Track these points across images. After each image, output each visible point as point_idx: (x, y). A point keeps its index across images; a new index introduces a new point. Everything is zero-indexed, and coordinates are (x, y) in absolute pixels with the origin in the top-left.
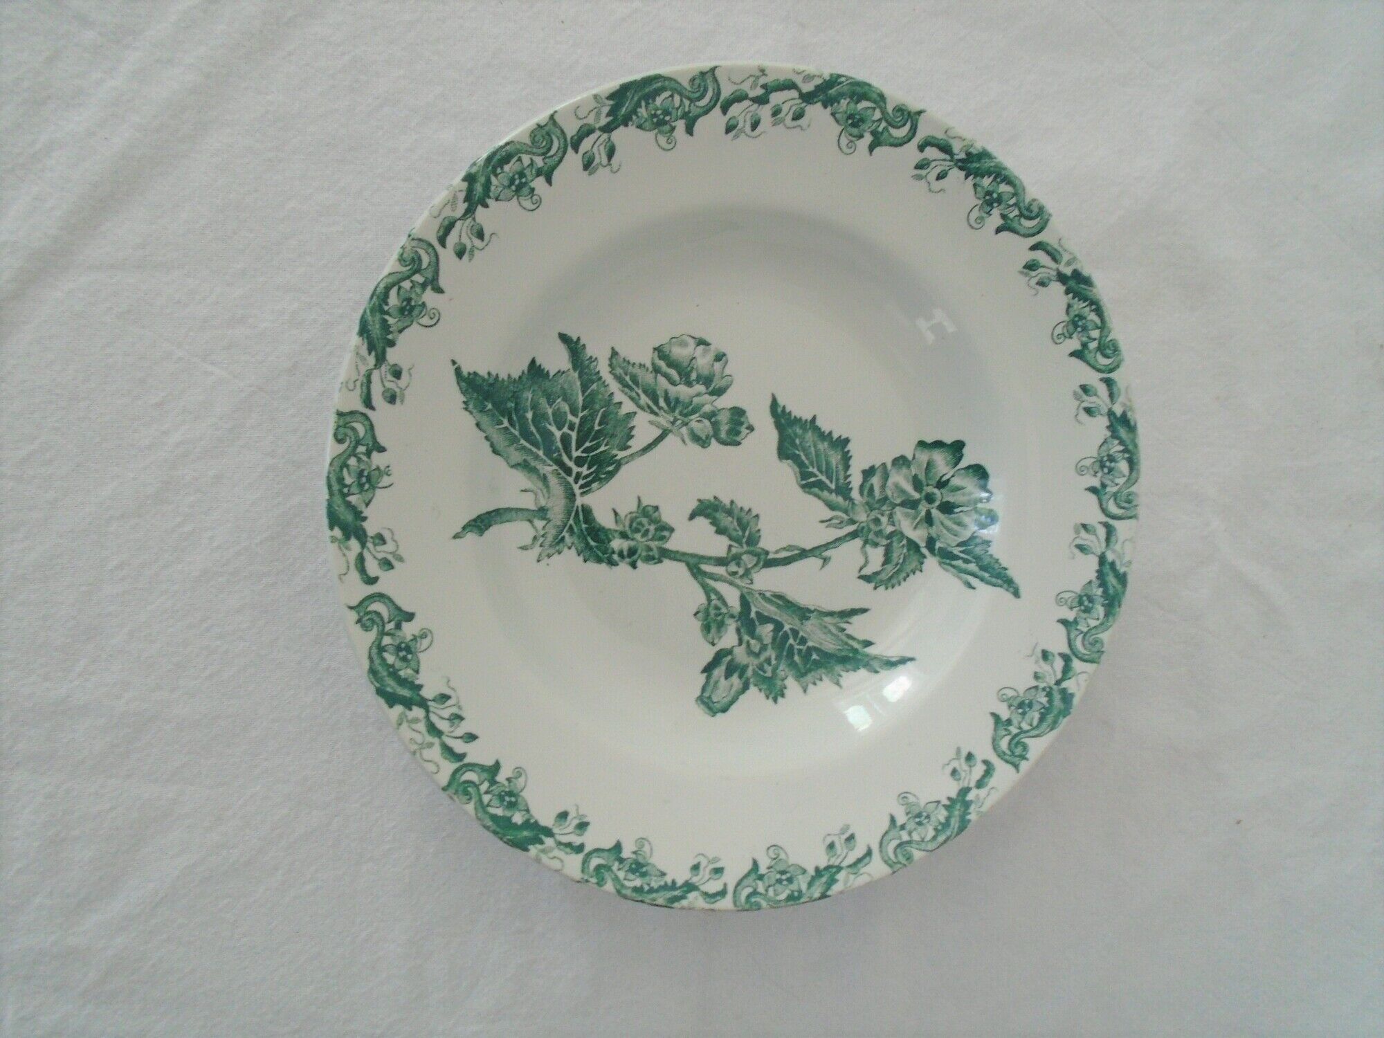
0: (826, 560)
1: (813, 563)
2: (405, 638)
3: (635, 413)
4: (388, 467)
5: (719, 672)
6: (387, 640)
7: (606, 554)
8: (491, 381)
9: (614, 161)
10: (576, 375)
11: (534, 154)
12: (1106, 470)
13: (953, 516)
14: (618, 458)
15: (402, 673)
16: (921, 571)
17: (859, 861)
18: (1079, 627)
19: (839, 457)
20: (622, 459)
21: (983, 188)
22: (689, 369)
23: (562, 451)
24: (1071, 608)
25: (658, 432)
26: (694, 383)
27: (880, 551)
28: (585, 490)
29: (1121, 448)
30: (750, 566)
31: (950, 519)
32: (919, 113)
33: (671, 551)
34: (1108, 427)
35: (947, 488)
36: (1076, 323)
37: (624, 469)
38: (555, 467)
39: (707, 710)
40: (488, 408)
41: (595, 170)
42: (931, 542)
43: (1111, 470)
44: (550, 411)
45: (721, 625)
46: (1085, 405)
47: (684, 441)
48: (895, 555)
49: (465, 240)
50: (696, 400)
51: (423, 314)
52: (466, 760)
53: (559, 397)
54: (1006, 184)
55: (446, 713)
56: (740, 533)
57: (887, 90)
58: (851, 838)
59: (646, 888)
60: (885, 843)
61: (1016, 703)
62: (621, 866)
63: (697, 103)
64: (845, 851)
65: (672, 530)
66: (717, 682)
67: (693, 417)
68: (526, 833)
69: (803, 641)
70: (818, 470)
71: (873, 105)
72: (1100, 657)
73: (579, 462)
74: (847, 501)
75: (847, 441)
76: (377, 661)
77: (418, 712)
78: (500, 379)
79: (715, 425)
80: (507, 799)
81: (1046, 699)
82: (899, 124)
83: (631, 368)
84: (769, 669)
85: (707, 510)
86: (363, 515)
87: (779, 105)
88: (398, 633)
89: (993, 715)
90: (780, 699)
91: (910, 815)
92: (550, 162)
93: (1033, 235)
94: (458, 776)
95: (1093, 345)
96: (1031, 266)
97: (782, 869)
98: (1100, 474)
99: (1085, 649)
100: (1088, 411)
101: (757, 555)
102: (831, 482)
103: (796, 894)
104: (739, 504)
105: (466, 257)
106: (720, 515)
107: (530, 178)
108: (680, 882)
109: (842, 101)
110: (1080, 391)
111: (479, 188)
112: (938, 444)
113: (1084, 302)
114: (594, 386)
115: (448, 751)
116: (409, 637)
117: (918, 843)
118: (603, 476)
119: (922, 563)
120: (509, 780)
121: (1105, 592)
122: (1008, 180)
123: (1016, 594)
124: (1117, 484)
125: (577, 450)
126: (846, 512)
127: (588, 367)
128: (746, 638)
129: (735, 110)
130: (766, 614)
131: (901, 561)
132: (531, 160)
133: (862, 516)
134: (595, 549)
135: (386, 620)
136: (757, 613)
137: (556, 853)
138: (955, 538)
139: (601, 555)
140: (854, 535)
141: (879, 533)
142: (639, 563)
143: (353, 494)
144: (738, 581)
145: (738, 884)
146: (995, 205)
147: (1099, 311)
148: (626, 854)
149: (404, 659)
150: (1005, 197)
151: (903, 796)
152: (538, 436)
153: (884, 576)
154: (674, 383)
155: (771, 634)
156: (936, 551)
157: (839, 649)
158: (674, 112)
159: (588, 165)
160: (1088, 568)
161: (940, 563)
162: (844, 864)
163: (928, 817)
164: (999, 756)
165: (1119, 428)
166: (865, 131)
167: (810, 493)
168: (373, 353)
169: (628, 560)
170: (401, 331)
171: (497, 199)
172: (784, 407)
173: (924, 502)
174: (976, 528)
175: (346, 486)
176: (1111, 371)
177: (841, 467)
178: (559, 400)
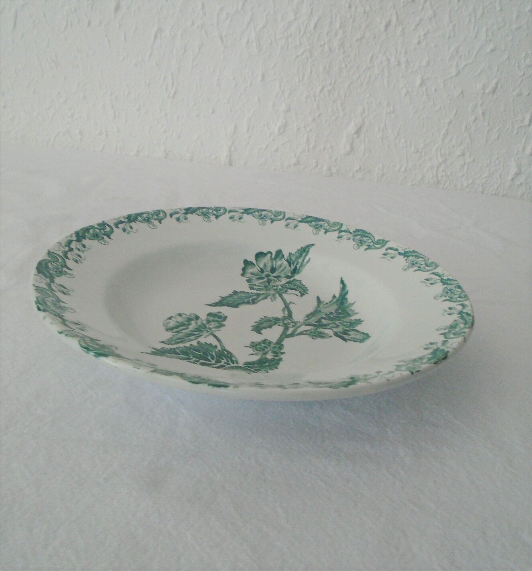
0: (291, 303)
1: (292, 306)
3: (198, 341)
5: (346, 337)
9: (68, 289)
12: (265, 217)
13: (277, 268)
16: (301, 281)
17: (437, 275)
18: (328, 229)
19: (242, 294)
20: (221, 349)
21: (142, 220)
22: (181, 323)
24: (320, 230)
25: (211, 336)
26: (190, 323)
27: (290, 290)
28: (235, 363)
29: (257, 213)
30: (290, 321)
31: (278, 269)
32: (104, 222)
33: (277, 341)
34: (248, 215)
35: (264, 269)
36: (205, 215)
37: (228, 348)
39: (367, 339)
41: (68, 293)
42: (288, 277)
45: (321, 333)
46: (237, 219)
47: (219, 331)
48: (292, 287)
50: (199, 324)
56: (272, 322)
57: (90, 224)
58: (426, 279)
59: (464, 322)
60: (427, 270)
61: (360, 244)
62: (453, 330)
63: (60, 262)
64: (433, 280)
65: (266, 340)
67: (207, 326)
69: (331, 313)
70: (246, 299)
71: (93, 230)
72: (340, 223)
73: (218, 362)
74: (264, 294)
75: (235, 291)
79: (214, 321)
81: (358, 236)
82: (105, 228)
83: (173, 339)
84: (345, 323)
85: (257, 329)
87: (76, 248)
89: (365, 250)
90: (361, 320)
91: (413, 267)
92: (55, 297)
93: (166, 215)
95: (215, 212)
96: (178, 219)
97: (445, 293)
98: (266, 219)
99: (337, 227)
100: (240, 219)
101: (285, 319)
102: (254, 297)
103: (457, 287)
104: (257, 321)
106: (261, 327)
108: (459, 316)
109: (86, 235)
110: (232, 219)
112: (244, 270)
113: (197, 211)
114: (177, 351)
117: (425, 262)
118: (229, 356)
119: (297, 280)
121: (314, 221)
122: (142, 214)
123: (313, 245)
124: (271, 215)
125: (211, 361)
126: (269, 295)
127: (166, 350)
128: (328, 327)
129: (70, 256)
130: (316, 320)
131: (295, 286)
132: (50, 299)
133: (272, 292)
134: (271, 364)
136: (315, 322)
137: (448, 345)
138: (287, 268)
139: (274, 362)
140: (280, 295)
141: (281, 290)
142: (282, 351)
144: (298, 325)
145: (456, 302)
146: (150, 220)
147: (202, 208)
148: (446, 331)
150: (148, 217)
153: (302, 291)
154: (187, 329)
155: (327, 320)
156: (292, 275)
157: (336, 305)
159: (65, 293)
160: (303, 226)
161: (298, 274)
162: (439, 278)
163: (413, 261)
164: (383, 247)
165: (249, 212)
166: (101, 236)
167: (257, 303)
169: (279, 355)
172: (213, 303)
173: (269, 277)
174: (283, 259)
176: (226, 210)
177: (247, 294)
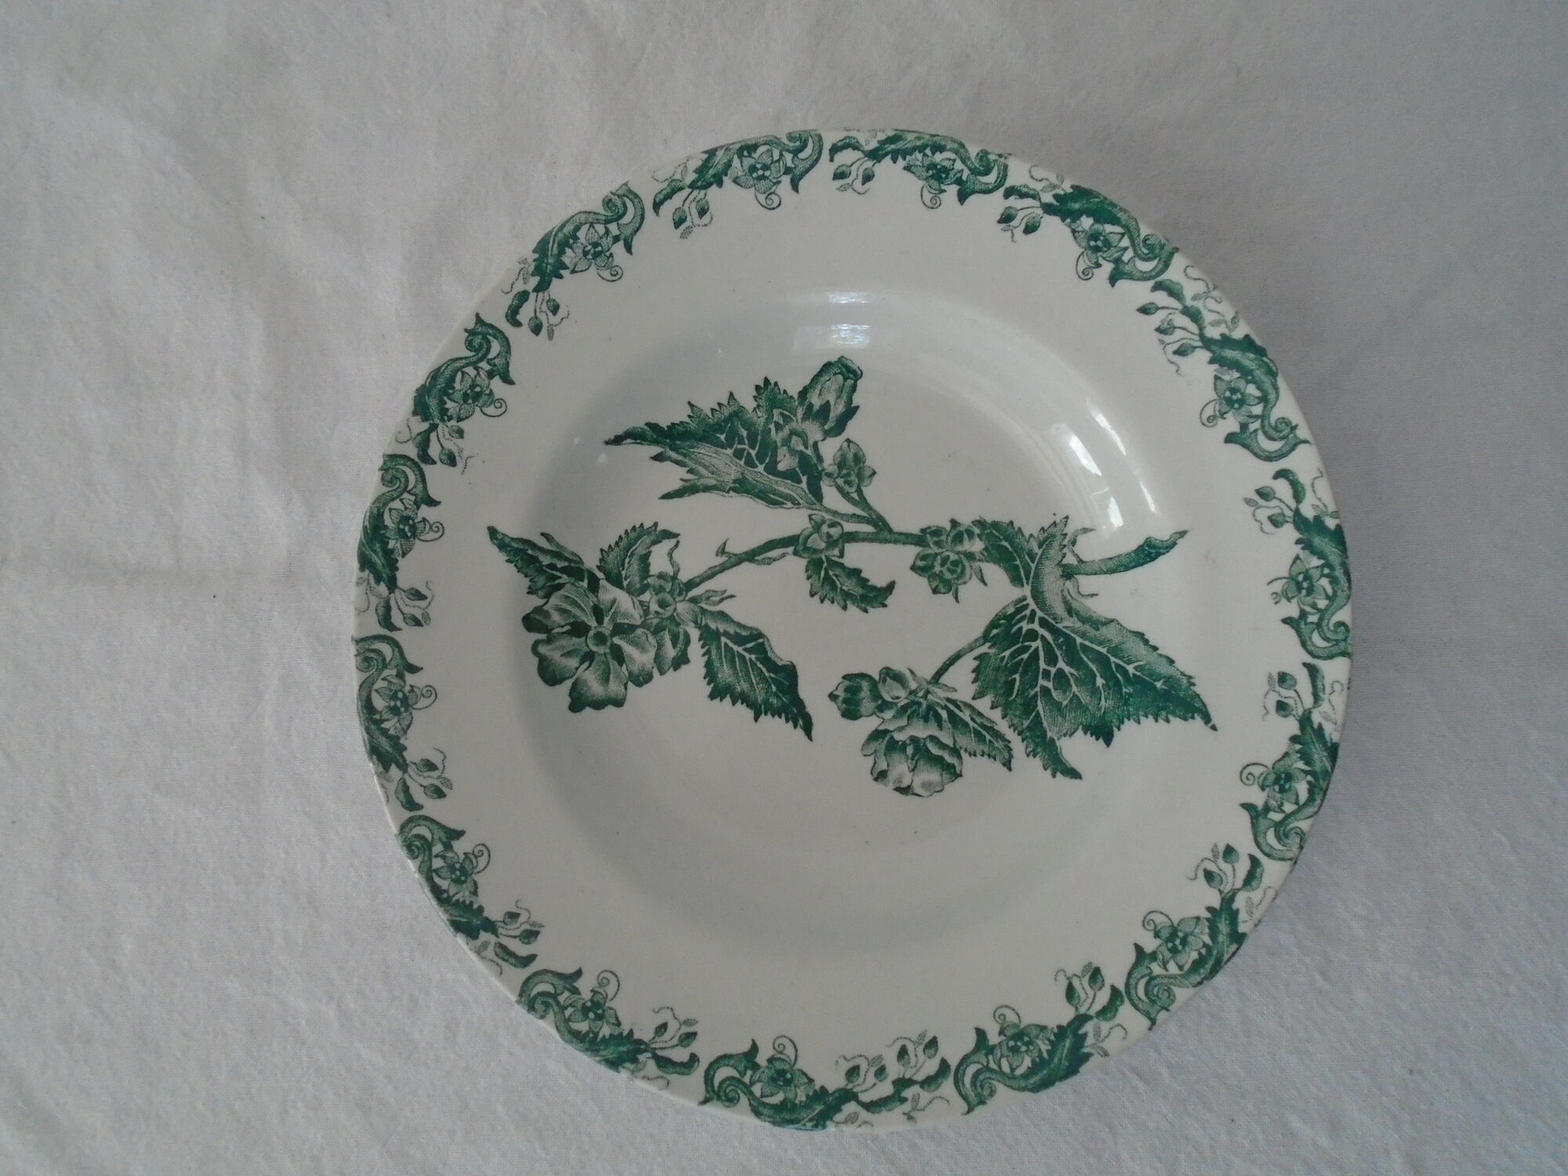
0: (722, 551)
1: (737, 547)
2: (1234, 413)
3: (974, 698)
4: (1276, 603)
5: (837, 410)
6: (1257, 410)
7: (987, 534)
8: (1164, 714)
9: (1064, 984)
10: (1049, 734)
11: (1166, 977)
12: (400, 695)
13: (572, 620)
14: (988, 644)
15: (1236, 375)
16: (602, 550)
17: (669, 196)
18: (413, 498)
19: (720, 676)
20: (983, 644)
21: (608, 1023)
22: (916, 758)
23: (1054, 645)
24: (424, 520)
25: (944, 680)
26: (908, 742)
27: (654, 569)
28: (1021, 604)
29: (385, 725)
30: (815, 536)
31: (574, 616)
32: (705, 1101)
33: (912, 544)
34: (405, 749)
35: (582, 653)
36: (463, 872)
37: (979, 632)
38: (1060, 626)
39: (850, 364)
40: (1161, 682)
41: (1084, 971)
42: (593, 585)
43: (394, 697)
44: (1075, 689)
45: (841, 464)
46: (436, 774)
47: (912, 672)
48: (635, 566)
49: (1226, 867)
50: (903, 722)
51: (1262, 778)
52: (1151, 283)
53: (1066, 706)
54: (580, 1032)
55: (1178, 334)
56: (831, 573)
57: (753, 1121)
58: (678, 223)
59: (928, 152)
60: (638, 218)
61: (484, 398)
62: (959, 175)
63: (980, 1066)
64: (686, 207)
65: (914, 568)
66: (839, 397)
67: (906, 701)
68: (1077, 206)
69: (738, 454)
70: (743, 656)
71: (765, 1100)
72: (385, 463)
73: (1032, 635)
74: (703, 623)
75: (712, 696)
76: (1268, 386)
77: (1213, 333)
78: (1150, 717)
79: (876, 695)
80: (1099, 243)
81: (447, 406)
82: (727, 1082)
83: (986, 750)
84: (777, 418)
85: (874, 596)
86: (1300, 546)
87: (880, 1081)
88: (1242, 419)
89: (512, 383)
90: (761, 383)
91: (608, 254)
92: (1142, 970)
93: (536, 974)
94: (1161, 266)
95: (438, 848)
96: (530, 935)
97: (763, 182)
98: (407, 689)
99: (404, 472)
100: (430, 766)
101: (806, 549)
102: (726, 644)
103: (745, 153)
104: (836, 608)
105: (1221, 848)
106: (858, 591)
107: (1164, 949)
108: (888, 159)
109: (804, 1098)
110: (445, 790)
111: (1223, 927)
112: (599, 705)
113: (458, 901)
114: (1026, 723)
115: (1174, 292)
116: (1229, 415)
117: (598, 221)
118: (1002, 622)
119: (601, 560)
120: (1098, 265)
121: (385, 544)
122: (577, 1037)
123: (493, 532)
124: (384, 679)
125: (1037, 649)
126: (704, 611)
127: (1036, 745)
128: (809, 452)
129: (931, 1067)
130: (789, 482)
131: (627, 560)
132: (1167, 970)
133: (682, 608)
134: (1001, 537)
135: (1260, 433)
136: (800, 481)
137: (1038, 186)
138: (566, 594)
139: (994, 531)
140: (691, 585)
141: (659, 590)
142: (948, 526)
143: (1317, 567)
144: (827, 516)
145: (816, 161)
146: (589, 1004)
147: (437, 891)
148: (952, 190)
149: (1234, 391)
150: (579, 1016)
151: (618, 277)
152: (1085, 659)
153: (647, 539)
154: (932, 738)
155: (778, 459)
156: (586, 575)
157: (693, 448)
158: (1005, 1051)
159: (1095, 975)
160: (409, 573)
161: (581, 561)
162: (687, 191)
163: (585, 253)
164: (501, 333)
165: (390, 750)
166: (767, 1067)
167: (750, 628)
168: (1316, 726)
169: (962, 529)
170: (1286, 755)
171: (1198, 918)
172: (795, 727)
173: (607, 633)
174: (546, 608)
175: (1327, 576)
176: (411, 820)
177: (717, 664)
178: (1065, 703)
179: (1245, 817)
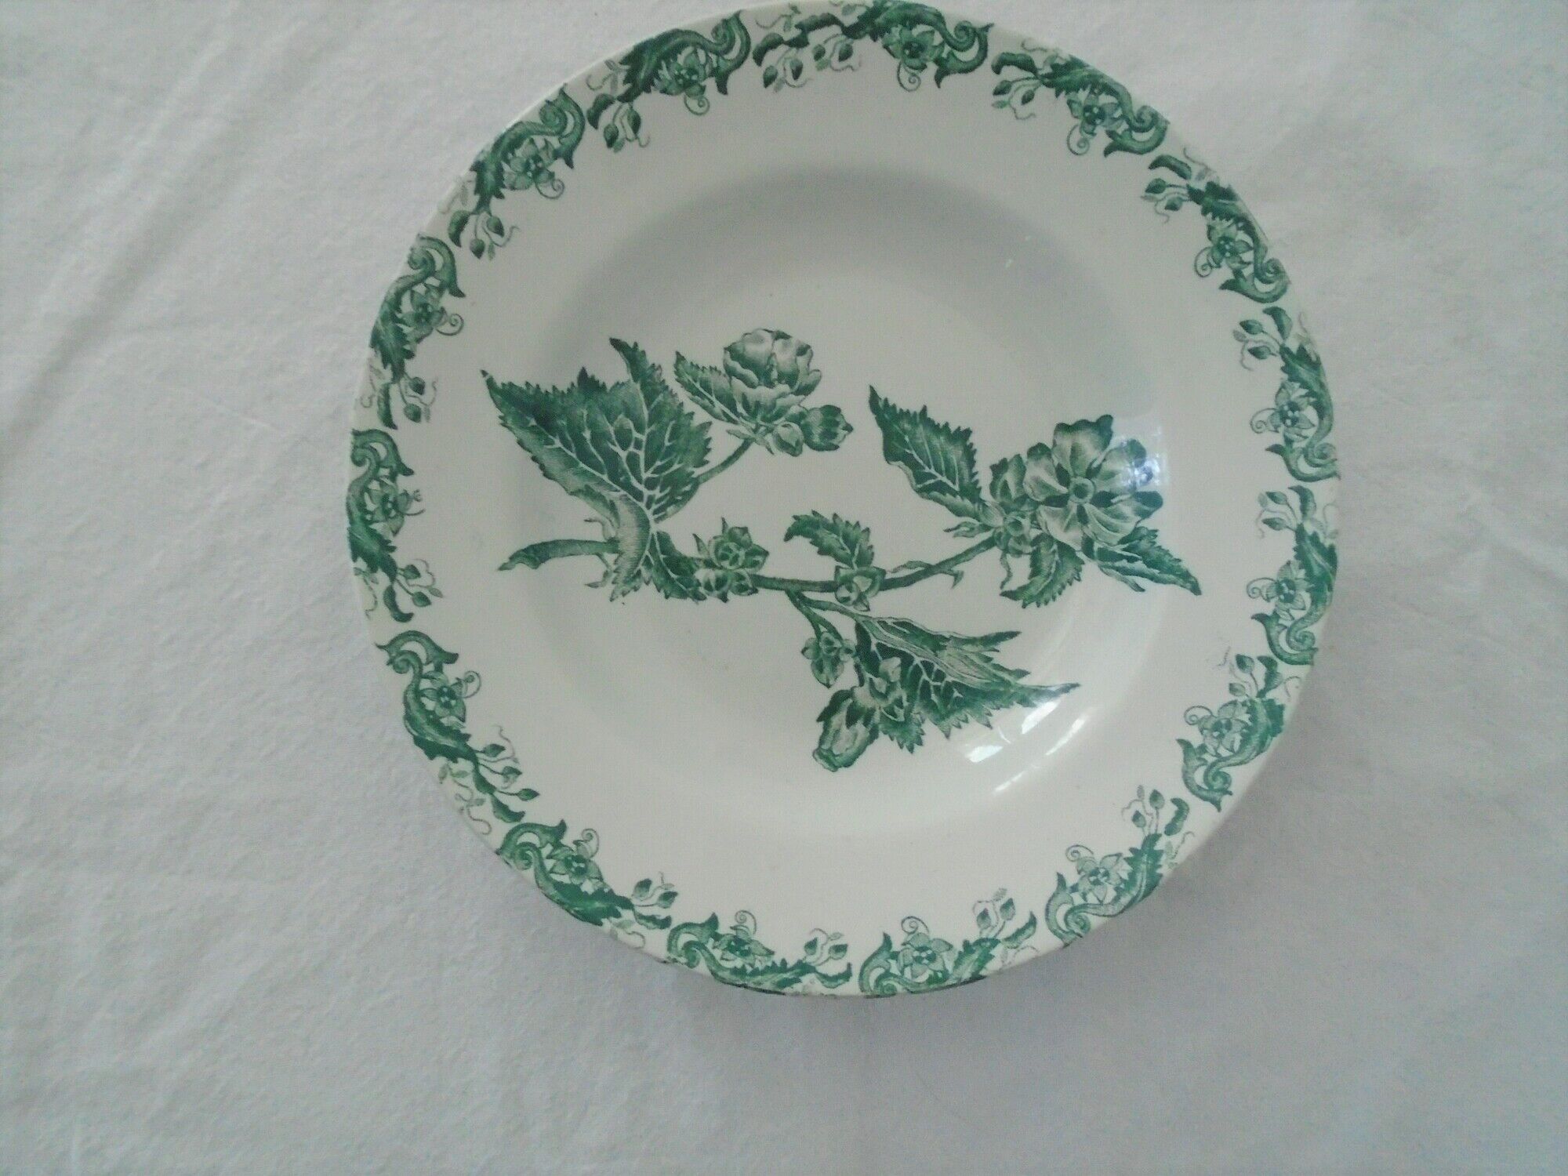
0: (957, 577)
1: (942, 580)
2: (448, 681)
3: (710, 423)
4: (417, 491)
5: (839, 719)
6: (425, 684)
7: (690, 587)
8: (531, 392)
9: (642, 132)
10: (638, 386)
11: (547, 134)
12: (1289, 422)
13: (1109, 509)
14: (694, 476)
15: (444, 721)
16: (1079, 580)
17: (1020, 932)
18: (1281, 621)
19: (961, 452)
20: (699, 476)
21: (1080, 104)
22: (768, 367)
23: (630, 473)
24: (1268, 599)
25: (739, 442)
26: (776, 383)
27: (1025, 561)
28: (660, 515)
29: (1304, 392)
30: (863, 589)
31: (1107, 513)
32: (987, 28)
33: (767, 578)
34: (1283, 369)
35: (1099, 476)
36: (1222, 248)
37: (703, 488)
38: (623, 492)
39: (827, 765)
40: (530, 424)
41: (622, 145)
42: (1088, 545)
43: (1295, 421)
44: (611, 430)
45: (836, 662)
46: (1251, 345)
47: (770, 450)
48: (1045, 564)
49: (482, 236)
50: (780, 402)
51: (443, 320)
52: (525, 820)
53: (620, 413)
54: (1107, 94)
55: (499, 767)
56: (849, 551)
57: (944, 10)
58: (1010, 903)
59: (749, 969)
60: (1052, 908)
61: (1209, 725)
62: (717, 944)
63: (726, 57)
64: (1001, 921)
65: (766, 554)
66: (837, 731)
67: (776, 422)
68: (597, 904)
69: (940, 676)
70: (936, 470)
71: (928, 28)
72: (1312, 656)
73: (650, 484)
74: (976, 505)
75: (968, 432)
76: (414, 707)
77: (464, 765)
78: (543, 391)
79: (806, 430)
80: (575, 864)
81: (1249, 716)
82: (965, 45)
83: (700, 372)
84: (901, 713)
85: (805, 527)
86: (392, 544)
87: (820, 46)
88: (441, 677)
89: (1181, 741)
90: (917, 748)
91: (1083, 874)
92: (567, 142)
93: (1149, 150)
94: (514, 837)
95: (1248, 271)
96: (1155, 188)
97: (921, 944)
98: (1282, 429)
99: (1292, 648)
100: (1256, 353)
101: (872, 576)
102: (954, 483)
103: (940, 975)
104: (844, 516)
105: (485, 255)
106: (822, 533)
107: (546, 162)
108: (791, 963)
109: (894, 29)
110: (1241, 330)
111: (489, 177)
112: (1082, 425)
113: (1227, 220)
114: (660, 398)
115: (502, 809)
116: (452, 681)
117: (1095, 907)
118: (679, 498)
119: (1079, 571)
120: (577, 843)
121: (1309, 574)
122: (1109, 89)
123: (1196, 590)
124: (1305, 437)
125: (646, 470)
126: (976, 517)
127: (651, 376)
128: (868, 675)
129: (771, 58)
130: (889, 646)
131: (1053, 571)
132: (546, 142)
133: (997, 521)
134: (677, 583)
135: (424, 660)
136: (879, 645)
137: (636, 927)
138: (1115, 534)
139: (684, 588)
140: (989, 544)
141: (1021, 539)
142: (730, 596)
143: (377, 522)
144: (851, 609)
145: (865, 965)
146: (1098, 121)
147: (1249, 228)
148: (724, 929)
149: (447, 705)
150: (1108, 110)
151: (1073, 849)
152: (600, 459)
153: (1033, 591)
154: (752, 386)
155: (899, 669)
156: (1095, 554)
157: (986, 684)
158: (701, 72)
159: (612, 141)
160: (1283, 546)
161: (1101, 567)
162: (1001, 937)
163: (1107, 874)
164: (1193, 792)
165: (1298, 367)
166: (926, 60)
167: (930, 498)
168: (389, 366)
169: (716, 592)
170: (419, 340)
171: (513, 188)
172: (886, 400)
173: (1073, 497)
174: (1139, 518)
175: (368, 512)
176: (1276, 298)
177: (963, 464)
178: (621, 416)
179: (462, 284)
